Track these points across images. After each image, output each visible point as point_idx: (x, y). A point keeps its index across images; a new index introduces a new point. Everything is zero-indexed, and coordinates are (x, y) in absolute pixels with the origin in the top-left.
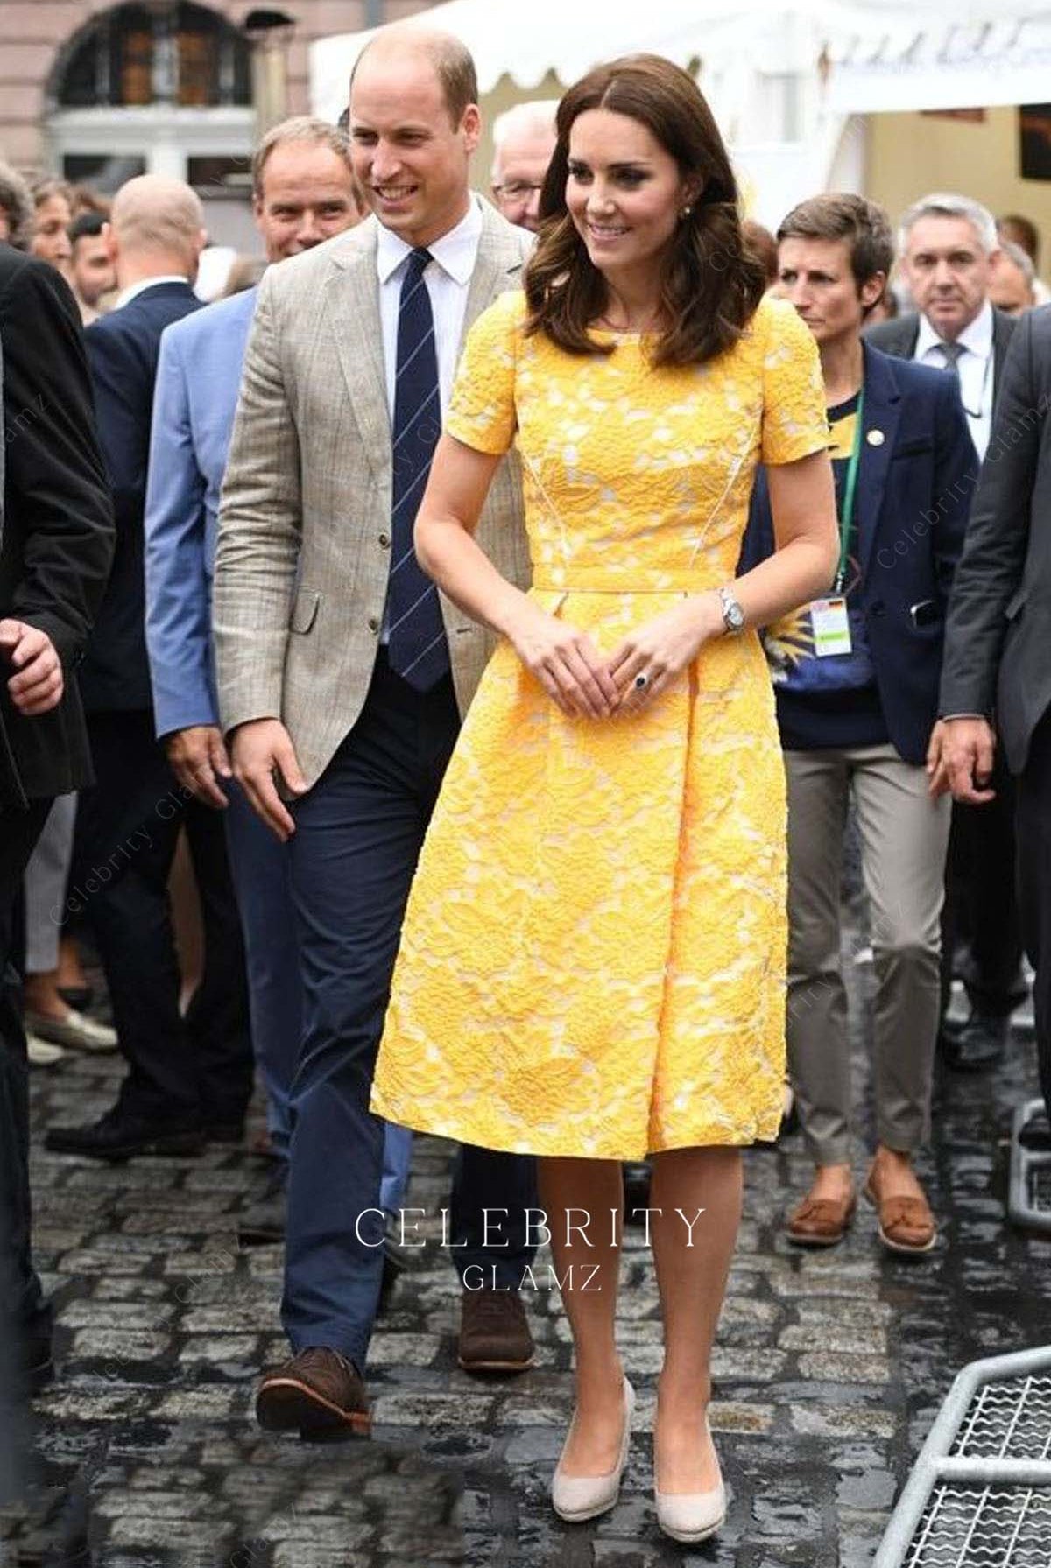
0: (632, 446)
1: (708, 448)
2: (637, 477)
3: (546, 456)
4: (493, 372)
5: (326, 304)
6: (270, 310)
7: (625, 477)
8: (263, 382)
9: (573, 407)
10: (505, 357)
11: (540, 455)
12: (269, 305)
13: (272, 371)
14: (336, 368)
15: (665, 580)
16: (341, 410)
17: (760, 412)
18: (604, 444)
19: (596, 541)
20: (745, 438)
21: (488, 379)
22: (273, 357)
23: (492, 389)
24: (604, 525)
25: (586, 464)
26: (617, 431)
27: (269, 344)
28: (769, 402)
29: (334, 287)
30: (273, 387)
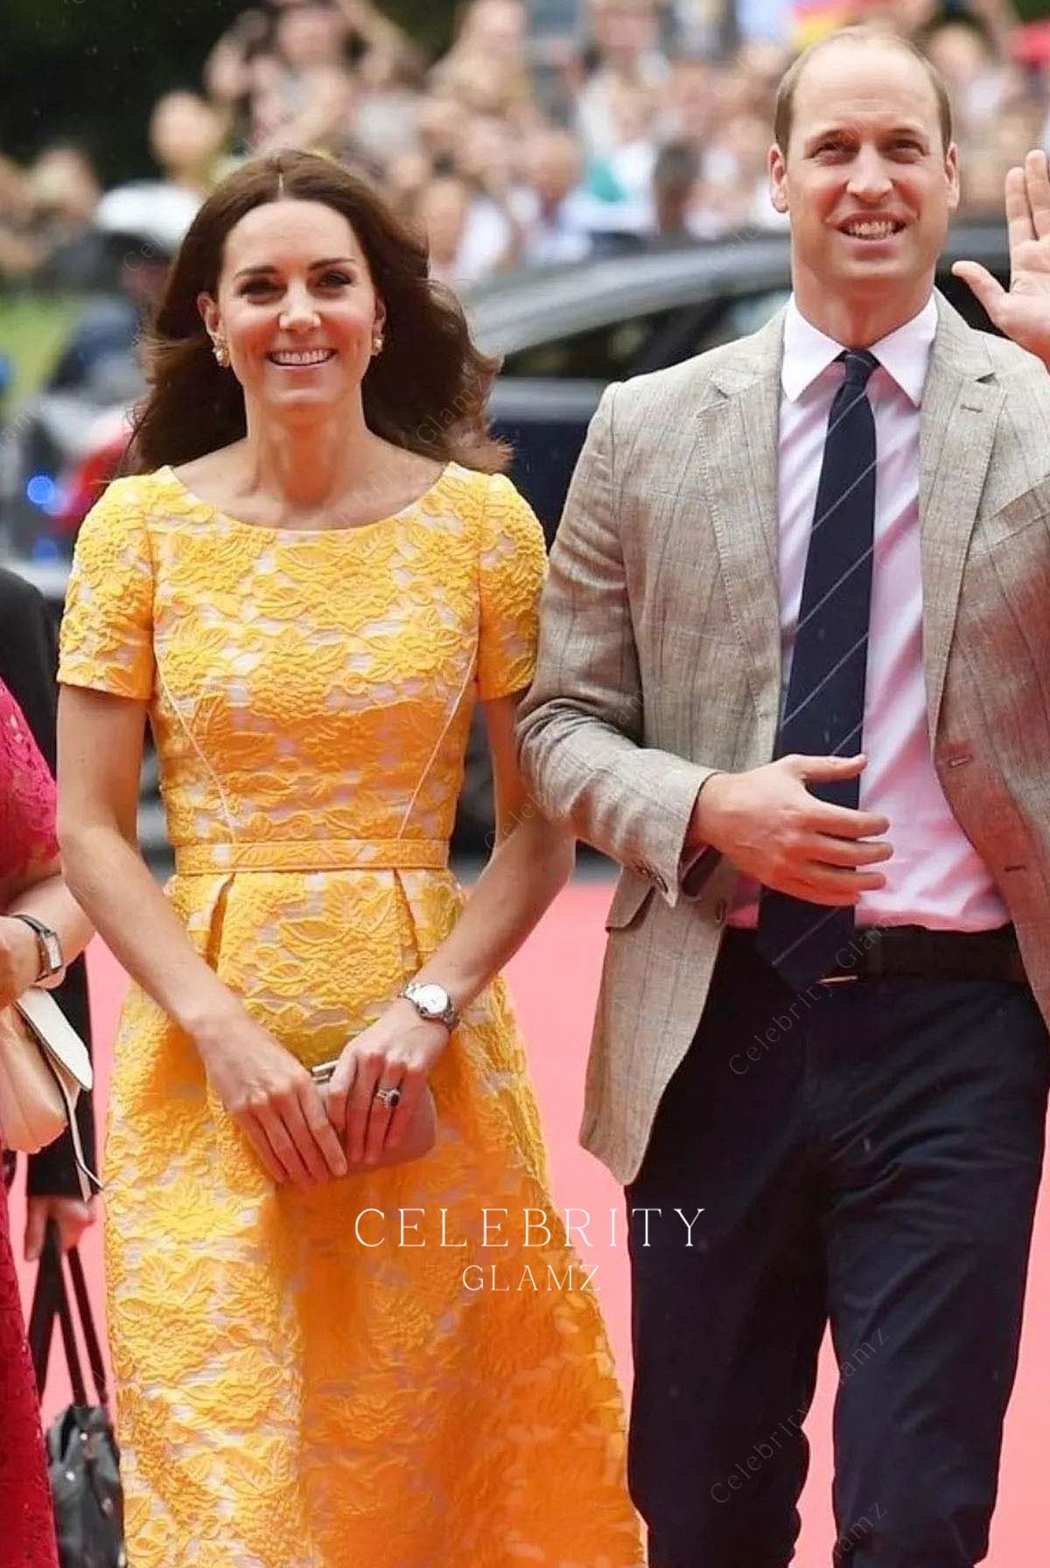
0: (322, 680)
1: (422, 680)
2: (326, 720)
3: (203, 694)
4: (126, 588)
5: (696, 443)
6: (609, 447)
7: (310, 721)
8: (593, 554)
9: (237, 631)
10: (141, 566)
11: (194, 694)
12: (609, 440)
13: (607, 538)
14: (706, 536)
15: (370, 852)
16: (710, 599)
17: (476, 629)
18: (281, 679)
19: (274, 809)
20: (464, 664)
21: (121, 598)
22: (607, 517)
23: (130, 611)
24: (285, 787)
25: (259, 704)
26: (299, 660)
27: (605, 497)
28: (486, 613)
29: (710, 420)
30: (604, 561)
